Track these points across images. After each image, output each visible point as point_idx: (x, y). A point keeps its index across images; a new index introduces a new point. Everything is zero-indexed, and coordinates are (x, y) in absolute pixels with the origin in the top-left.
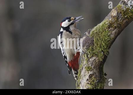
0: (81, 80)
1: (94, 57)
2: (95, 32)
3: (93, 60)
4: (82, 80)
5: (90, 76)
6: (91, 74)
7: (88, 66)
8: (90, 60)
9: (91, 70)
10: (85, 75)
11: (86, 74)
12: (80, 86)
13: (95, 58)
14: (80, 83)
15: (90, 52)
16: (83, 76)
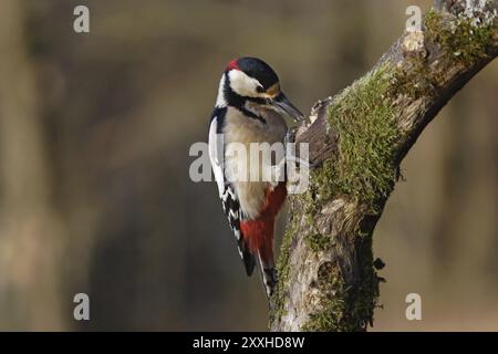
0: (287, 284)
1: (337, 201)
2: (344, 107)
3: (335, 213)
4: (292, 285)
5: (324, 271)
6: (326, 263)
7: (316, 233)
8: (323, 211)
9: (328, 248)
10: (303, 268)
11: (307, 261)
12: (286, 305)
13: (341, 204)
14: (287, 294)
15: (325, 180)
16: (298, 268)
